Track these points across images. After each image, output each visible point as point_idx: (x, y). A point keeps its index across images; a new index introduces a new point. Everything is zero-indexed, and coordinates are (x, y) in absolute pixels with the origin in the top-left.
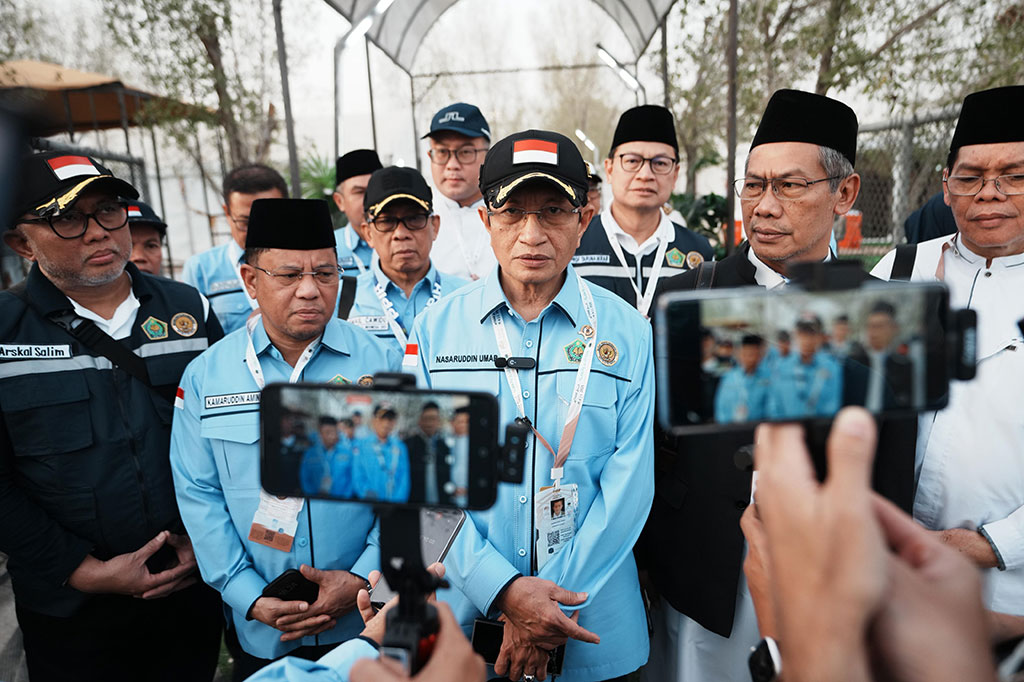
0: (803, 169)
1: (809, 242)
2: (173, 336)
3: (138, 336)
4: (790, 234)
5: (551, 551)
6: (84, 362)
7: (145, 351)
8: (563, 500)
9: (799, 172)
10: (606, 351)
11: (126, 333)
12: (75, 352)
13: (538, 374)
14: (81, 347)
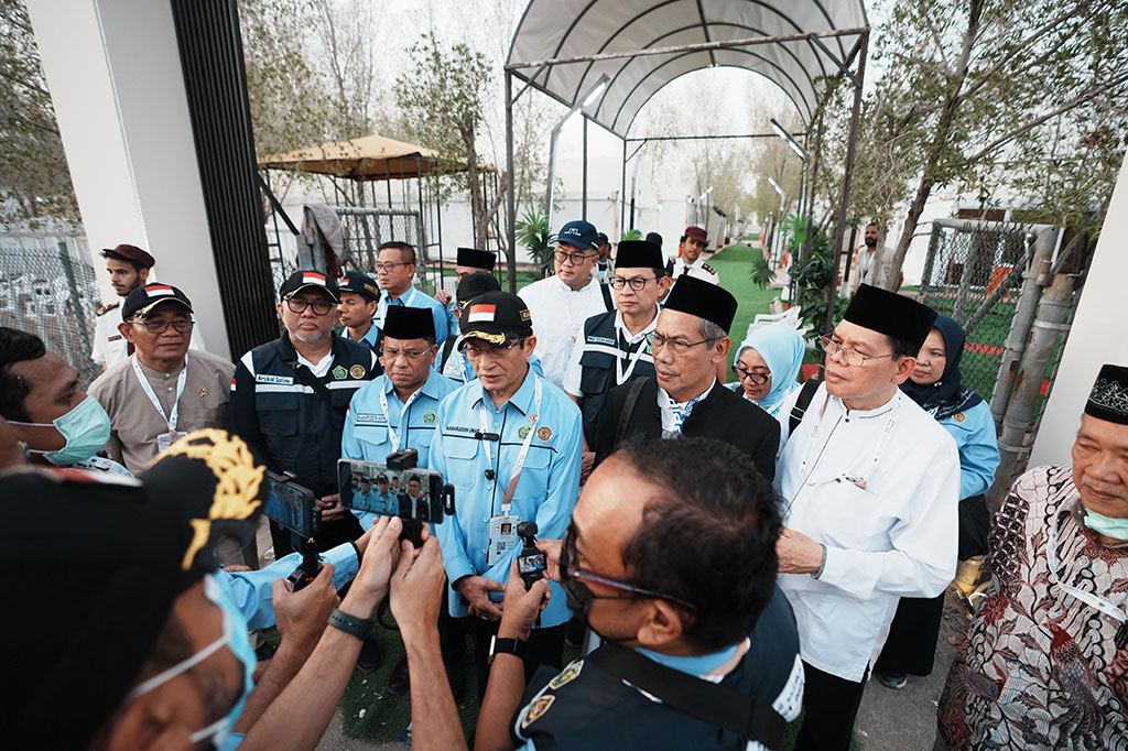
0: (687, 335)
1: (692, 382)
2: (350, 378)
3: (330, 377)
4: (679, 375)
5: (499, 553)
6: (299, 388)
7: (332, 386)
8: (510, 525)
9: (684, 337)
10: (544, 433)
11: (324, 374)
12: (295, 382)
13: (500, 444)
14: (298, 380)
